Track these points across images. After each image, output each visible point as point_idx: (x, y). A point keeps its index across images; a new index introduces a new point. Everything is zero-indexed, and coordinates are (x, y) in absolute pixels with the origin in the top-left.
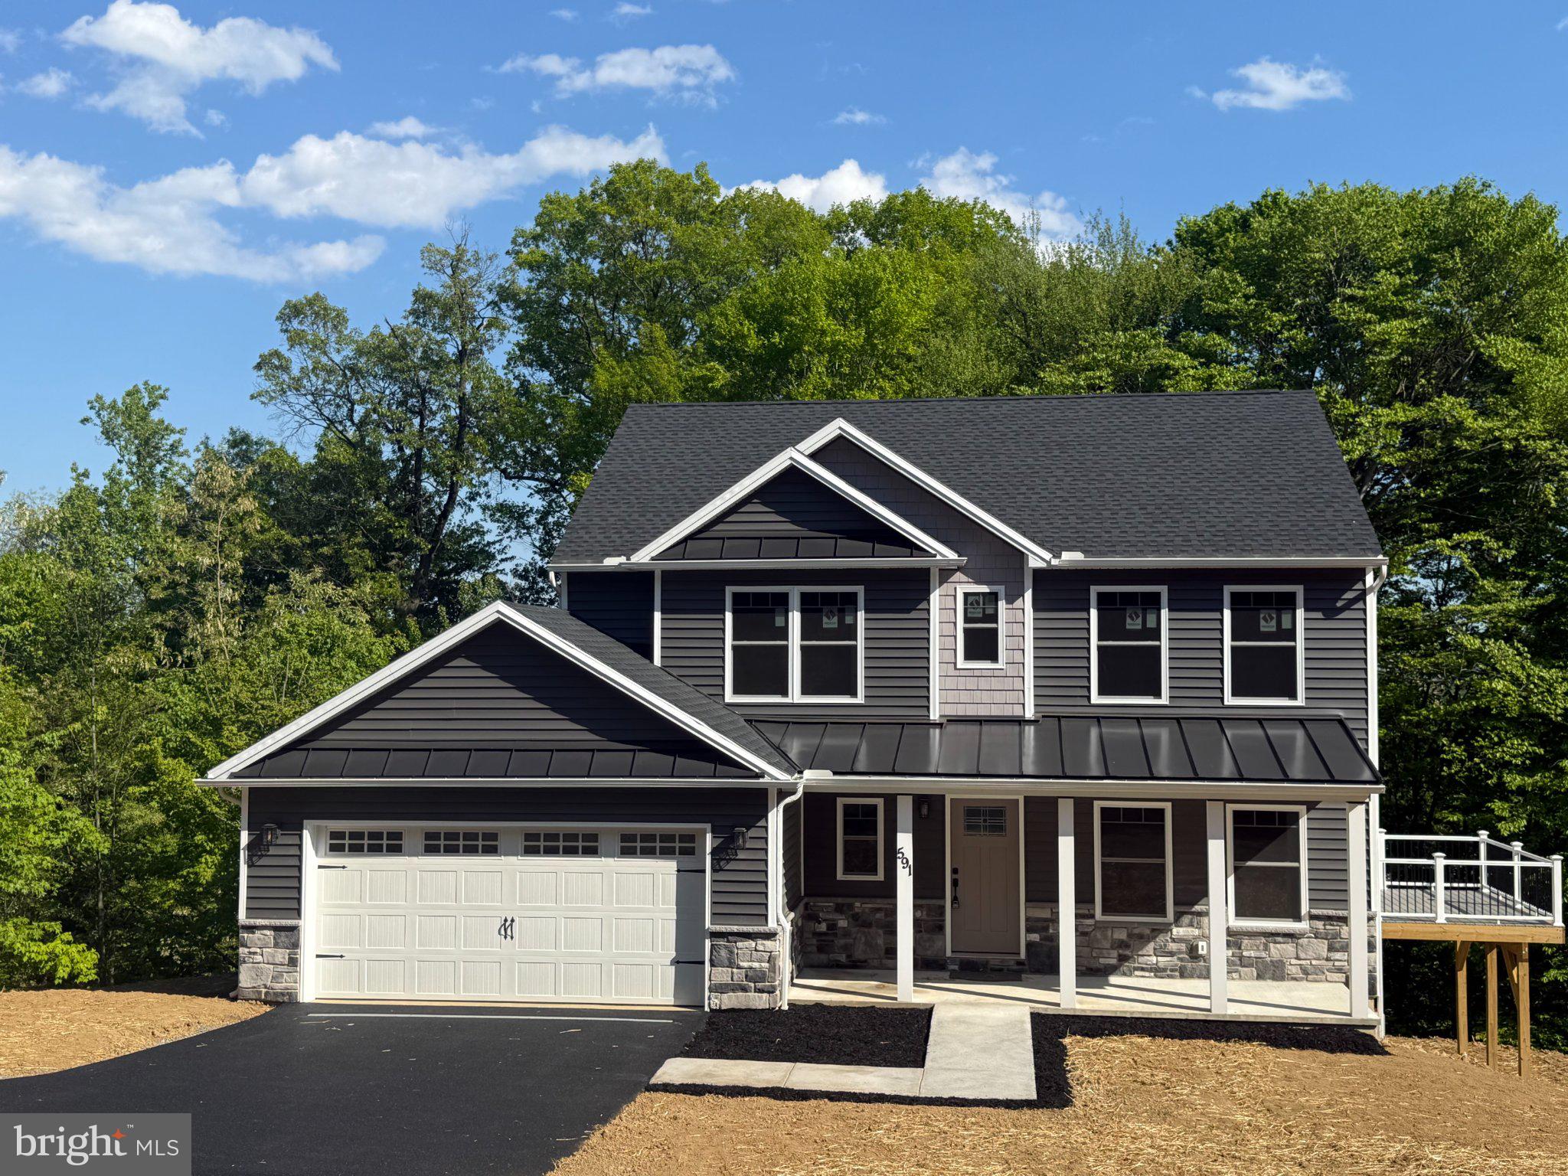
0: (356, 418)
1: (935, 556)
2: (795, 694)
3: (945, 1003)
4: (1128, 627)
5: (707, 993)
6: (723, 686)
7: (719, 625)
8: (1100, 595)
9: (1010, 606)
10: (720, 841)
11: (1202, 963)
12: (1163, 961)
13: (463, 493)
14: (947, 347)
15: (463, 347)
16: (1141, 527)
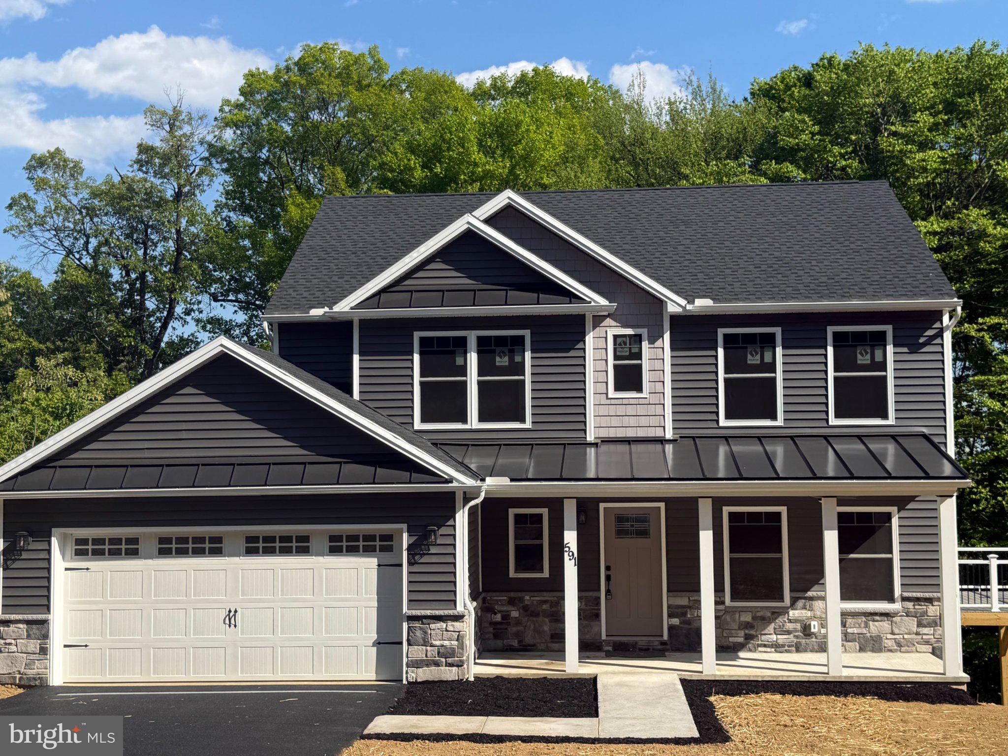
0: (91, 248)
1: (590, 303)
2: (474, 421)
3: (606, 673)
4: (749, 362)
5: (405, 668)
6: (412, 416)
7: (408, 364)
8: (726, 336)
9: (652, 346)
10: (415, 538)
11: (814, 640)
12: (782, 639)
13: (179, 310)
14: (575, 176)
15: (179, 189)
16: (758, 281)
